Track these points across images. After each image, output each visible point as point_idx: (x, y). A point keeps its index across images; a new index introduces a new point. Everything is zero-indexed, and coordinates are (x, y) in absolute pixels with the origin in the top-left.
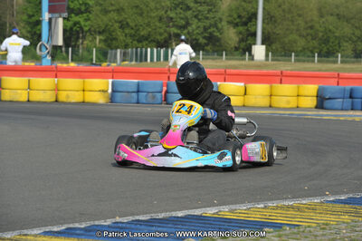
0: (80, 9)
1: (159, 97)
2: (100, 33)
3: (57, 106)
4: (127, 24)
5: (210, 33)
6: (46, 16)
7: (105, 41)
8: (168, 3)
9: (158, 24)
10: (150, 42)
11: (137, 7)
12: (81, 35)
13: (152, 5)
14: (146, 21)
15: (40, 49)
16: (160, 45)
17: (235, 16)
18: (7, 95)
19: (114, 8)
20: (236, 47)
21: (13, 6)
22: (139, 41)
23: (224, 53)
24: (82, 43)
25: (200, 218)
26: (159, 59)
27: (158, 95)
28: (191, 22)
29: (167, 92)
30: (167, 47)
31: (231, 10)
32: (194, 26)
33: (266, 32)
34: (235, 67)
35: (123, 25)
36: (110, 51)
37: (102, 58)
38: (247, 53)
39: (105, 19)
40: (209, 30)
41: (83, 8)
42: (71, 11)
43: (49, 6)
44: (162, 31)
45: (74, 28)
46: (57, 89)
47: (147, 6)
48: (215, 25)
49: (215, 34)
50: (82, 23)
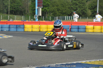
0: (46, 6)
1: (69, 30)
2: (52, 12)
3: (40, 32)
4: (60, 9)
5: (83, 12)
6: (37, 7)
7: (53, 14)
8: (71, 3)
9: (68, 9)
10: (66, 14)
11: (62, 5)
12: (46, 13)
13: (67, 4)
14: (65, 9)
15: (35, 17)
16: (69, 15)
17: (91, 7)
18: (26, 30)
19: (56, 5)
20: (91, 16)
21: (28, 5)
22: (63, 14)
23: (87, 17)
24: (47, 15)
25: (80, 64)
26: (68, 19)
27: (68, 29)
28: (78, 8)
29: (71, 28)
30: (71, 16)
31: (89, 5)
32: (79, 10)
33: (100, 11)
34: (91, 21)
35: (58, 10)
36: (54, 17)
37: (52, 19)
38: (94, 17)
39: (53, 8)
40: (83, 11)
41: (47, 5)
42: (44, 6)
43: (38, 5)
44: (69, 11)
45: (45, 11)
46: (40, 28)
47: (65, 4)
48: (85, 9)
49: (85, 12)
50: (47, 9)
